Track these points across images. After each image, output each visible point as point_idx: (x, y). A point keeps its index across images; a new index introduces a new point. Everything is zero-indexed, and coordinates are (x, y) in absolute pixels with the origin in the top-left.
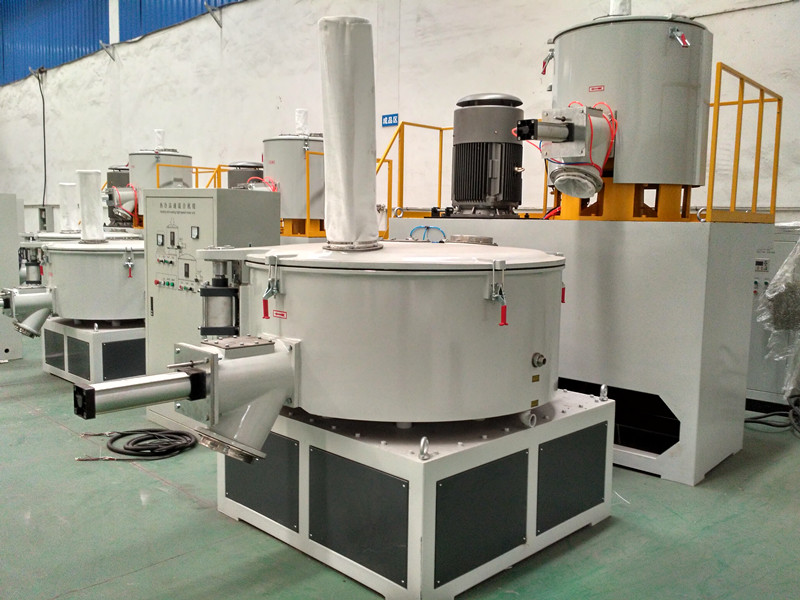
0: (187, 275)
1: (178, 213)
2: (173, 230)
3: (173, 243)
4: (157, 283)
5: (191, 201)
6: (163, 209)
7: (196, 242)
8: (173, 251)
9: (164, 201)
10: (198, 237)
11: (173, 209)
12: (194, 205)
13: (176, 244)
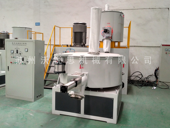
0: (23, 60)
1: (20, 45)
2: (17, 49)
3: (17, 52)
4: (11, 62)
5: (25, 43)
6: (14, 44)
7: (27, 52)
8: (18, 55)
9: (13, 42)
10: (27, 51)
11: (17, 44)
12: (26, 44)
13: (19, 53)
